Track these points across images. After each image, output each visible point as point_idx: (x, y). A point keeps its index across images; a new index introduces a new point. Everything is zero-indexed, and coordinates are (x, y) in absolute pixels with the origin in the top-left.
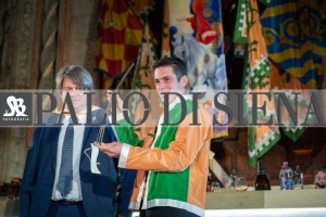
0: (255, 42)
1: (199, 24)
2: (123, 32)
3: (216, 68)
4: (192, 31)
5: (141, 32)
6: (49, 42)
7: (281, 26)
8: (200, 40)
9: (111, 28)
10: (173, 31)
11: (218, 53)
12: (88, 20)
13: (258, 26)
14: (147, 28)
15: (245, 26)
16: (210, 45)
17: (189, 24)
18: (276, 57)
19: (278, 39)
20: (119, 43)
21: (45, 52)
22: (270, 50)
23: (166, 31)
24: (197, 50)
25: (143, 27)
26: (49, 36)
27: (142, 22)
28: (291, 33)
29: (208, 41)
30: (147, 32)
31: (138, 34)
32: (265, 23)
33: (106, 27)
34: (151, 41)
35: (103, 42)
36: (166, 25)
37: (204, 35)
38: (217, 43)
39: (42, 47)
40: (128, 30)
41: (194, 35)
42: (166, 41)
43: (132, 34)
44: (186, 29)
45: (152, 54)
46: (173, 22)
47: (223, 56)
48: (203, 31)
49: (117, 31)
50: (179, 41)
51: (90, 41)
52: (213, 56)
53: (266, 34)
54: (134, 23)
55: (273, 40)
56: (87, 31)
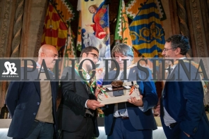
0: (126, 39)
1: (97, 28)
2: (57, 31)
3: (105, 52)
4: (93, 32)
5: (66, 31)
6: (17, 35)
7: (140, 31)
8: (98, 36)
9: (51, 29)
10: (83, 31)
11: (107, 43)
12: (38, 24)
13: (128, 30)
14: (70, 29)
15: (121, 30)
16: (103, 39)
17: (92, 28)
18: (137, 47)
19: (138, 38)
20: (55, 37)
21: (14, 40)
22: (134, 43)
23: (80, 31)
24: (95, 41)
25: (67, 29)
26: (17, 31)
27: (67, 26)
28: (145, 35)
29: (101, 37)
30: (70, 31)
31: (65, 32)
32: (132, 29)
33: (48, 27)
34: (72, 36)
35: (46, 35)
36: (80, 28)
37: (100, 34)
38: (106, 38)
39: (13, 37)
40: (60, 30)
41: (94, 34)
42: (79, 36)
43: (62, 32)
44: (90, 31)
45: (72, 43)
46: (83, 27)
47: (109, 46)
48: (99, 32)
49: (54, 30)
50: (86, 36)
51: (39, 35)
52: (104, 45)
53: (132, 34)
54: (63, 26)
55: (136, 38)
56: (37, 30)
